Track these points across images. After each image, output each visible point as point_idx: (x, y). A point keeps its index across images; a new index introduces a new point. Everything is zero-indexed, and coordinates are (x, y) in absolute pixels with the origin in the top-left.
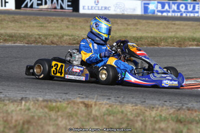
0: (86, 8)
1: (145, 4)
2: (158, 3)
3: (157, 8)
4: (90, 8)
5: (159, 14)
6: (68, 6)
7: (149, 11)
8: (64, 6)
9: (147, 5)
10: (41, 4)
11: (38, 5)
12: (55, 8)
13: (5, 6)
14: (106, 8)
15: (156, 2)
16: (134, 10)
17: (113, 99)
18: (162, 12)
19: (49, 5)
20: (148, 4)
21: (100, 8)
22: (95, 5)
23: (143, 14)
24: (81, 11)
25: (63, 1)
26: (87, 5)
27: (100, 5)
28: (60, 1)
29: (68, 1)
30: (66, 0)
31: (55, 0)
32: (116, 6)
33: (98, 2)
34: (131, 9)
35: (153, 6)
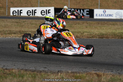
0: (98, 15)
4: (100, 15)
6: (87, 14)
8: (84, 14)
14: (110, 15)
17: (114, 71)
21: (107, 15)
22: (103, 13)
24: (95, 17)
25: (84, 11)
26: (98, 13)
27: (107, 13)
28: (82, 11)
29: (87, 11)
30: (85, 11)
31: (79, 11)
32: (117, 14)
33: (105, 11)
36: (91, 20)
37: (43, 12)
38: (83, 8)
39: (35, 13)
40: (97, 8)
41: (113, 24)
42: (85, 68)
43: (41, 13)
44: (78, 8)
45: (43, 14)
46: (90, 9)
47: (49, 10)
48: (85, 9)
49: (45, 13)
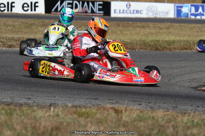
0: (118, 11)
1: (177, 7)
2: (192, 5)
3: (190, 11)
4: (122, 11)
5: (193, 17)
6: (99, 10)
7: (182, 14)
8: (95, 10)
9: (180, 8)
12: (86, 12)
13: (35, 10)
14: (137, 12)
15: (189, 5)
16: (167, 13)
17: (144, 104)
18: (196, 15)
19: (79, 9)
20: (182, 7)
21: (132, 12)
22: (126, 9)
23: (176, 17)
24: (113, 15)
25: (94, 5)
26: (118, 9)
27: (132, 9)
28: (91, 4)
29: (99, 5)
30: (97, 4)
31: (86, 4)
32: (149, 9)
33: (130, 5)
34: (163, 12)
35: (186, 9)
37: (26, 5)
39: (12, 7)
41: (143, 27)
42: (95, 99)
43: (23, 7)
45: (25, 9)
46: (104, 2)
47: (36, 3)
48: (97, 1)
49: (30, 8)
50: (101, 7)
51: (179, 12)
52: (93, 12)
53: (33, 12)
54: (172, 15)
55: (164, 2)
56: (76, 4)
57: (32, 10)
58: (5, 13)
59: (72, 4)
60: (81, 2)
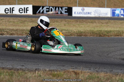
0: (77, 13)
1: (113, 10)
2: (121, 9)
3: (121, 13)
4: (79, 13)
6: (65, 12)
7: (116, 15)
8: (63, 12)
9: (114, 11)
10: (49, 11)
11: (47, 11)
12: (57, 13)
13: (27, 13)
14: (88, 13)
15: (120, 9)
16: (106, 14)
17: (92, 69)
18: (123, 15)
19: (53, 12)
20: (115, 10)
21: (85, 13)
22: (82, 11)
23: (112, 16)
24: (74, 15)
25: (62, 9)
26: (77, 11)
27: (85, 11)
28: (60, 9)
29: (65, 9)
30: (64, 9)
31: (57, 9)
32: (95, 12)
33: (84, 9)
34: (104, 13)
35: (118, 11)
36: (70, 18)
37: (21, 9)
38: (61, 6)
39: (13, 10)
40: (76, 6)
41: (92, 22)
42: (62, 66)
43: (19, 10)
44: (56, 6)
45: (21, 12)
46: (68, 7)
47: (27, 8)
48: (64, 7)
49: (23, 11)
50: (66, 10)
51: (113, 13)
52: (61, 13)
53: (26, 14)
54: (109, 15)
55: (105, 7)
56: (51, 9)
57: (25, 12)
58: (9, 14)
59: (49, 9)
60: (54, 8)
